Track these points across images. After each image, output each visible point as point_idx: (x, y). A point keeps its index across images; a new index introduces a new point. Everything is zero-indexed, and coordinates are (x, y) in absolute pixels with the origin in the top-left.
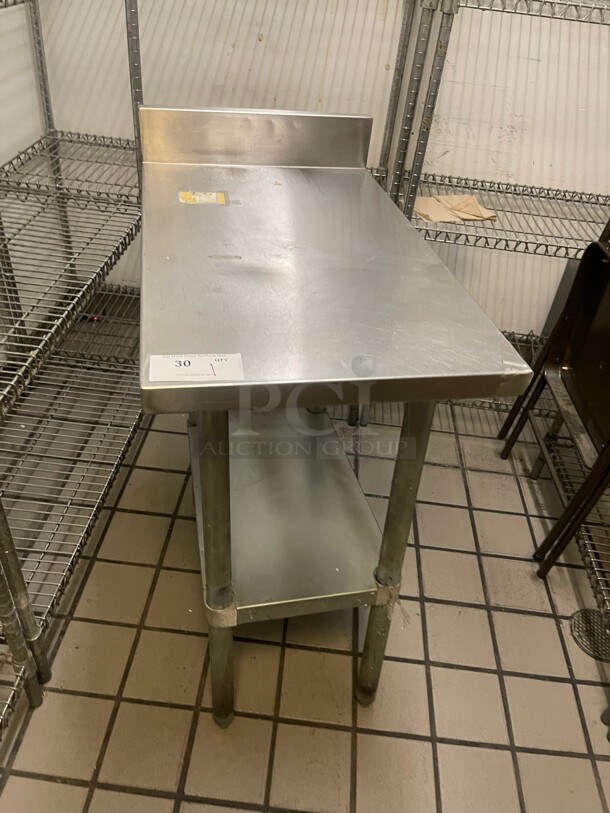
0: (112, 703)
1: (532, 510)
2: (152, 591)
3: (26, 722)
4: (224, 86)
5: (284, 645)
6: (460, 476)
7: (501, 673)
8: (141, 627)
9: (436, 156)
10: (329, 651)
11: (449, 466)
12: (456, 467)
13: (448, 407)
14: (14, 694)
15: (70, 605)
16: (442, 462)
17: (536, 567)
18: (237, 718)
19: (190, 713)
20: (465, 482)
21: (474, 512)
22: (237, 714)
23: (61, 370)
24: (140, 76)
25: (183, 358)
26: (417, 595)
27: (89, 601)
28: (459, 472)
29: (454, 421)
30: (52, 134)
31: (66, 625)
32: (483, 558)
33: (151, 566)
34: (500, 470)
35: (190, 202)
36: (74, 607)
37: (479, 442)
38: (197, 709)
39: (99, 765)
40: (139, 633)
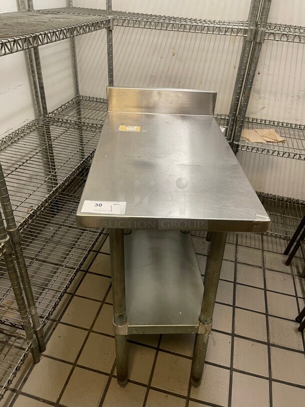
0: (71, 366)
1: (300, 294)
2: (98, 314)
3: (31, 370)
4: (156, 76)
5: (158, 349)
6: (262, 272)
7: (270, 380)
8: (90, 330)
9: (258, 109)
10: (180, 355)
11: (256, 267)
12: (260, 267)
13: (260, 236)
14: (24, 355)
15: (59, 316)
16: (253, 264)
17: (298, 325)
18: (129, 383)
19: (108, 377)
20: (264, 276)
21: (267, 292)
22: (129, 381)
23: (72, 204)
24: (113, 72)
25: (99, 203)
26: (231, 332)
27: (68, 315)
28: (261, 270)
29: (262, 243)
30: (78, 97)
31: (56, 325)
32: (269, 317)
33: (99, 301)
34: (285, 271)
35: (123, 130)
36: (61, 317)
37: (274, 255)
38: (111, 376)
39: (61, 396)
40: (89, 334)
